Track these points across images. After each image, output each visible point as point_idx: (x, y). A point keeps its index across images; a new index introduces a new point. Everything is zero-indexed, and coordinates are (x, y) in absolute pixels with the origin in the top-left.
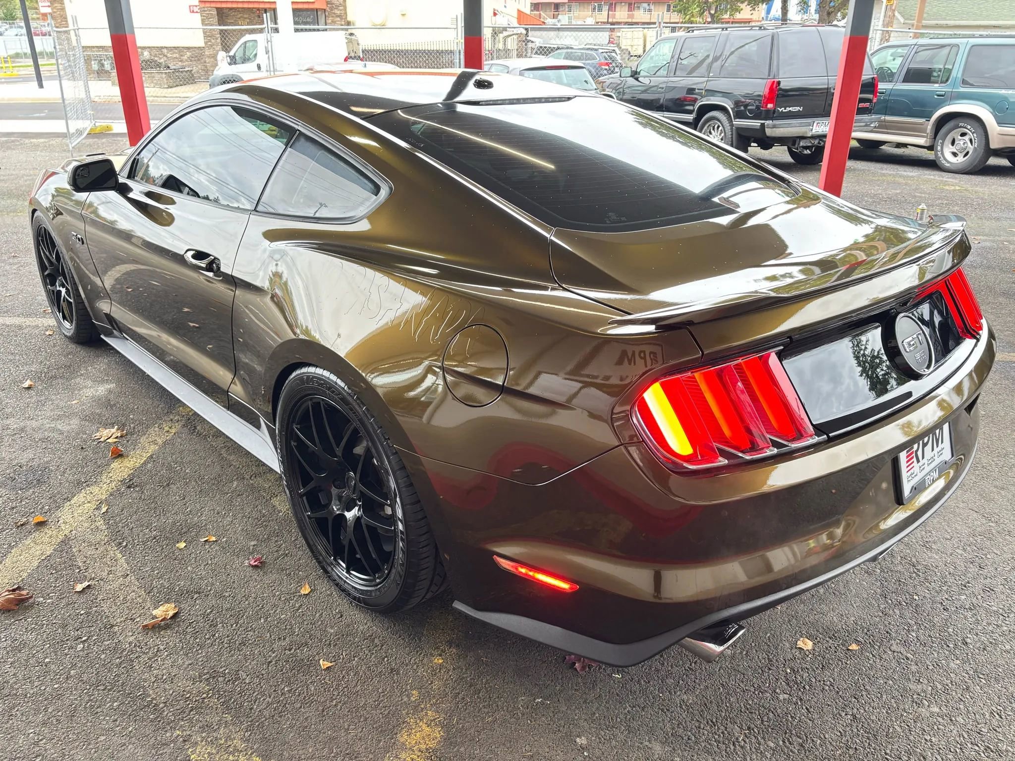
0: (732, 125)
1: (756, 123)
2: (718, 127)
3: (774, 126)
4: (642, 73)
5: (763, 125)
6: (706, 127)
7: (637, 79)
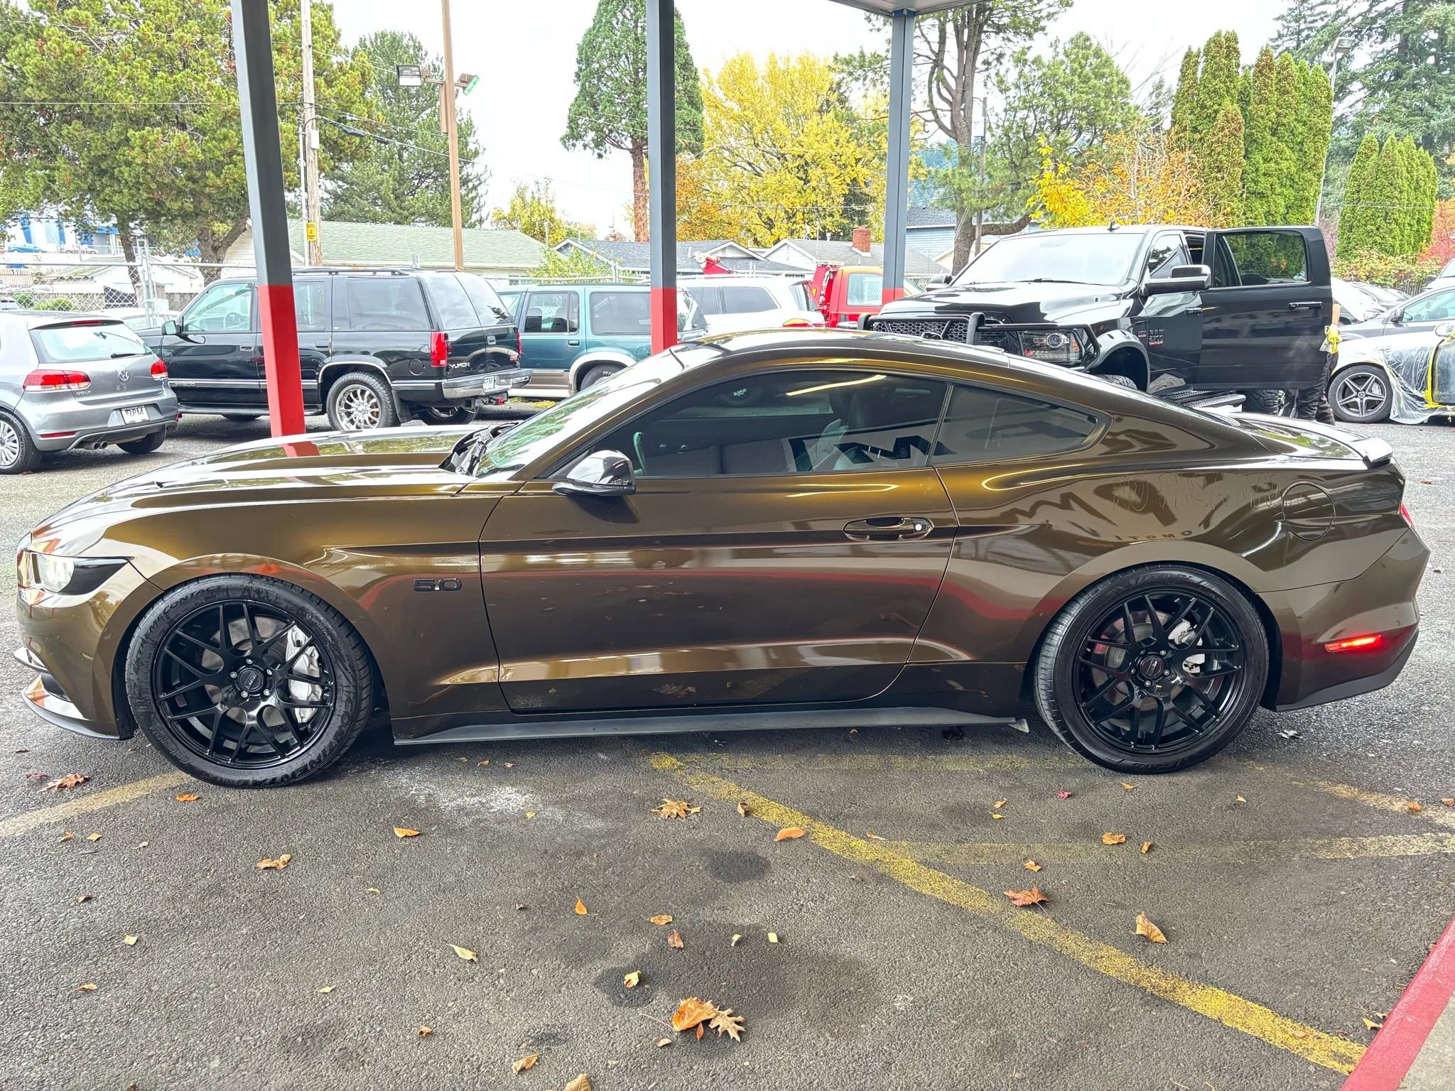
0: (389, 388)
1: (430, 384)
2: (363, 392)
3: (455, 386)
4: (190, 328)
5: (439, 385)
6: (341, 395)
7: (185, 338)
